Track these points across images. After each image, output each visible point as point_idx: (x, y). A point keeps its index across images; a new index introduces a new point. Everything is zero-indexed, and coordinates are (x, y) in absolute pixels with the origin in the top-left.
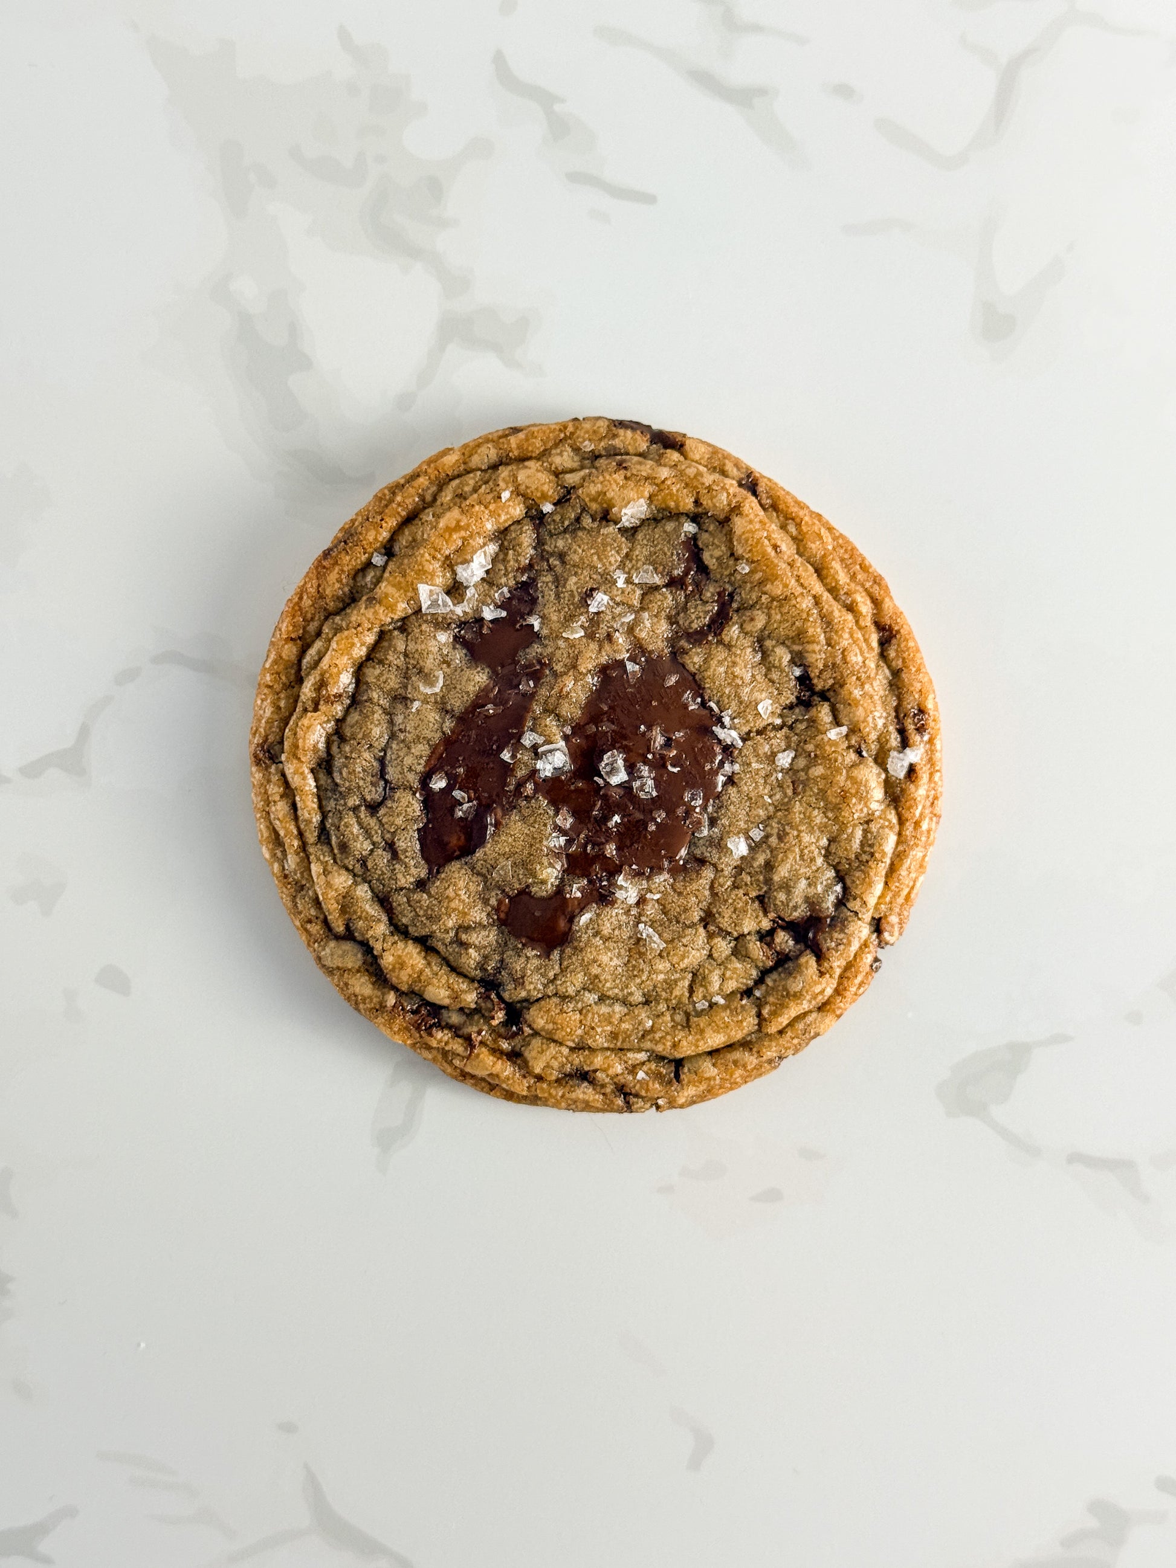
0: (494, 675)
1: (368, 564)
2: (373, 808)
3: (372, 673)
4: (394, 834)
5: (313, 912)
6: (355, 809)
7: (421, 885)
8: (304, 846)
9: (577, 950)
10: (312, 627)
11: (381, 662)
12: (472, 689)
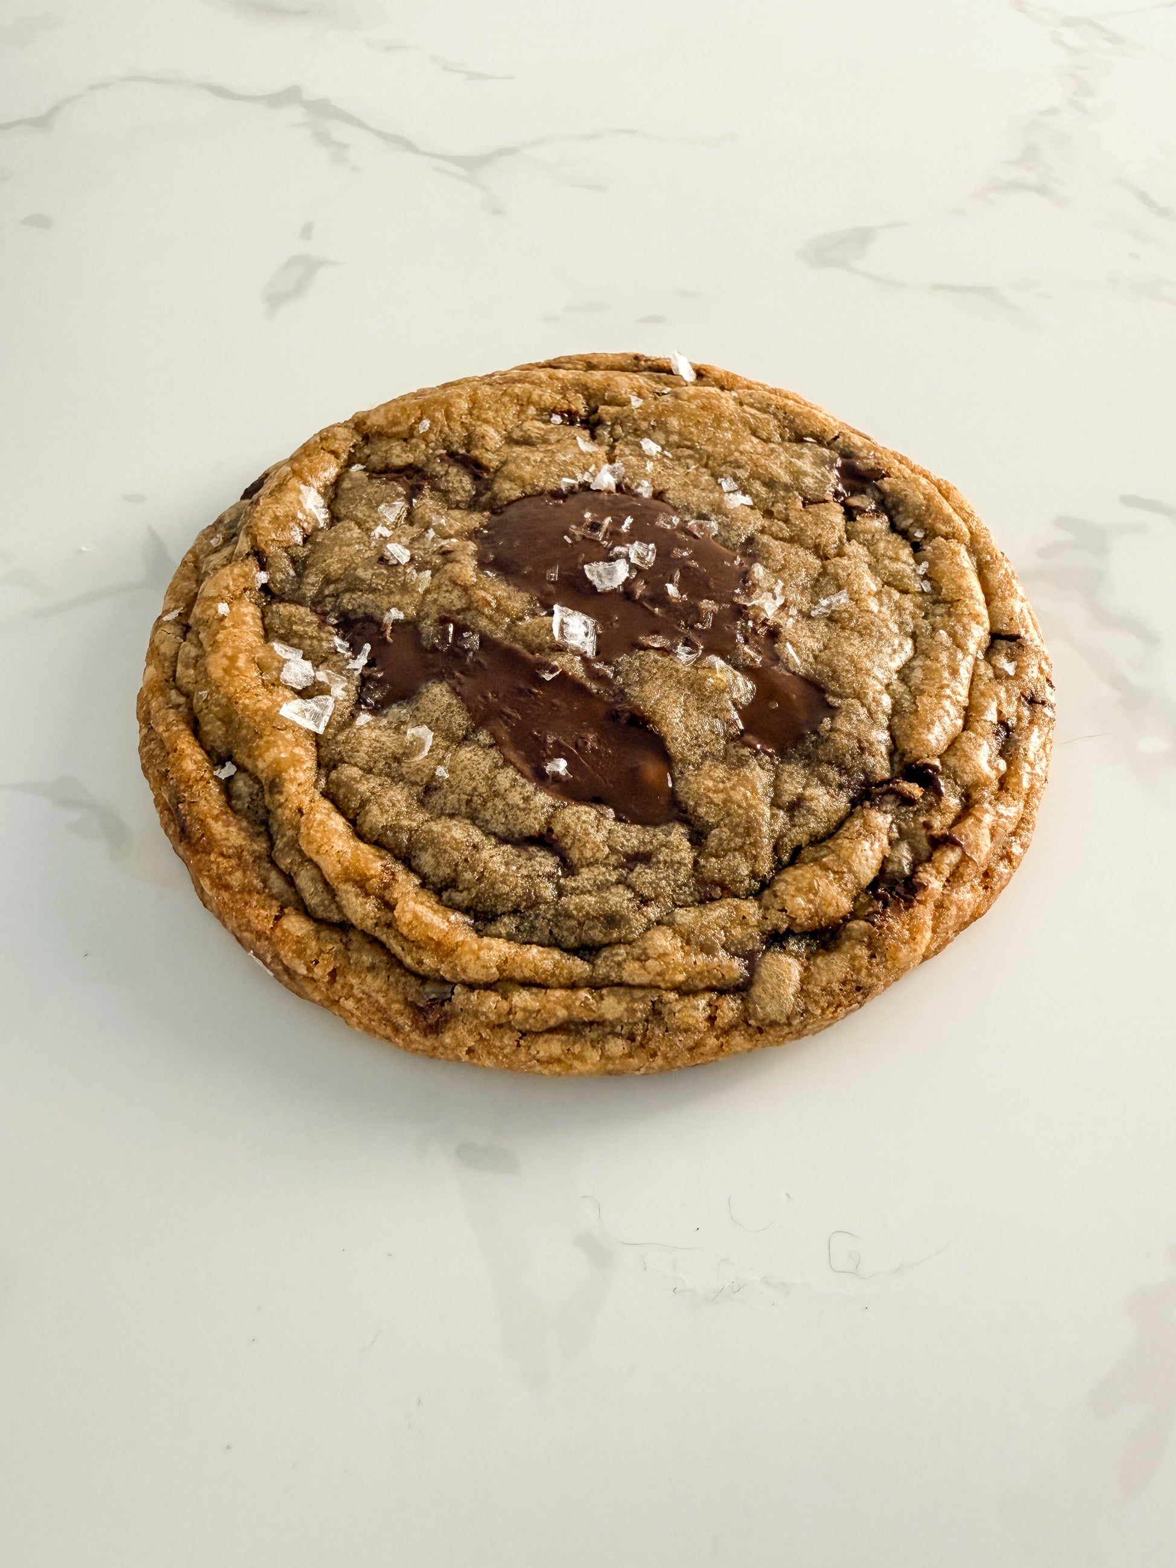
0: (440, 677)
1: (226, 786)
2: (569, 868)
3: (376, 818)
4: (613, 850)
5: (702, 1002)
6: (561, 891)
7: (698, 837)
8: (595, 985)
9: (835, 676)
10: (277, 883)
11: (364, 803)
12: (446, 699)
